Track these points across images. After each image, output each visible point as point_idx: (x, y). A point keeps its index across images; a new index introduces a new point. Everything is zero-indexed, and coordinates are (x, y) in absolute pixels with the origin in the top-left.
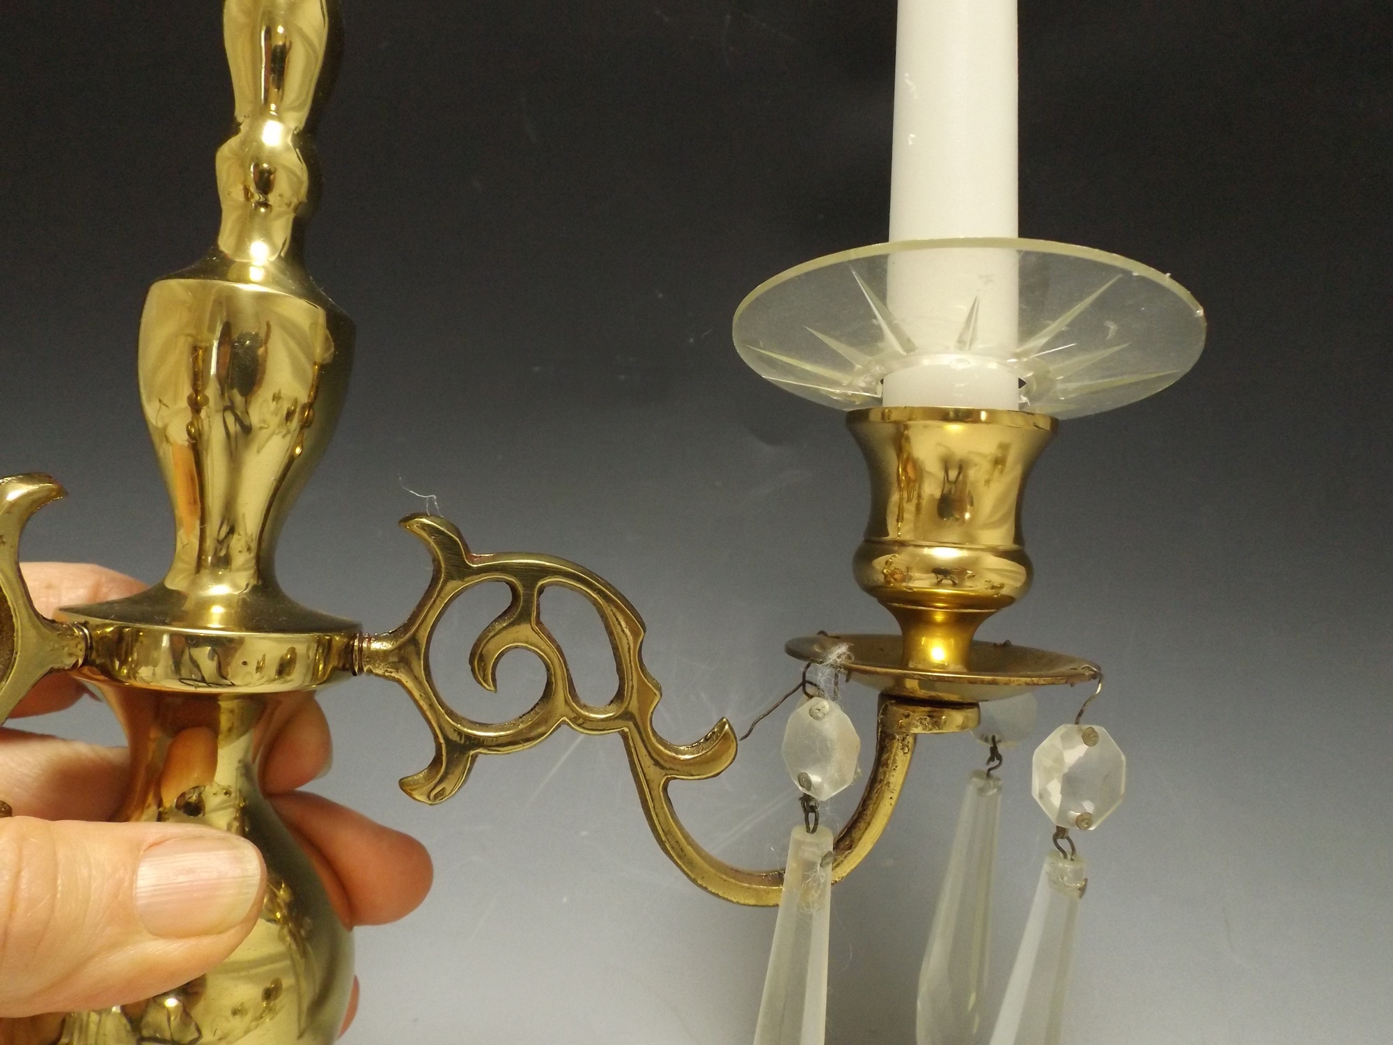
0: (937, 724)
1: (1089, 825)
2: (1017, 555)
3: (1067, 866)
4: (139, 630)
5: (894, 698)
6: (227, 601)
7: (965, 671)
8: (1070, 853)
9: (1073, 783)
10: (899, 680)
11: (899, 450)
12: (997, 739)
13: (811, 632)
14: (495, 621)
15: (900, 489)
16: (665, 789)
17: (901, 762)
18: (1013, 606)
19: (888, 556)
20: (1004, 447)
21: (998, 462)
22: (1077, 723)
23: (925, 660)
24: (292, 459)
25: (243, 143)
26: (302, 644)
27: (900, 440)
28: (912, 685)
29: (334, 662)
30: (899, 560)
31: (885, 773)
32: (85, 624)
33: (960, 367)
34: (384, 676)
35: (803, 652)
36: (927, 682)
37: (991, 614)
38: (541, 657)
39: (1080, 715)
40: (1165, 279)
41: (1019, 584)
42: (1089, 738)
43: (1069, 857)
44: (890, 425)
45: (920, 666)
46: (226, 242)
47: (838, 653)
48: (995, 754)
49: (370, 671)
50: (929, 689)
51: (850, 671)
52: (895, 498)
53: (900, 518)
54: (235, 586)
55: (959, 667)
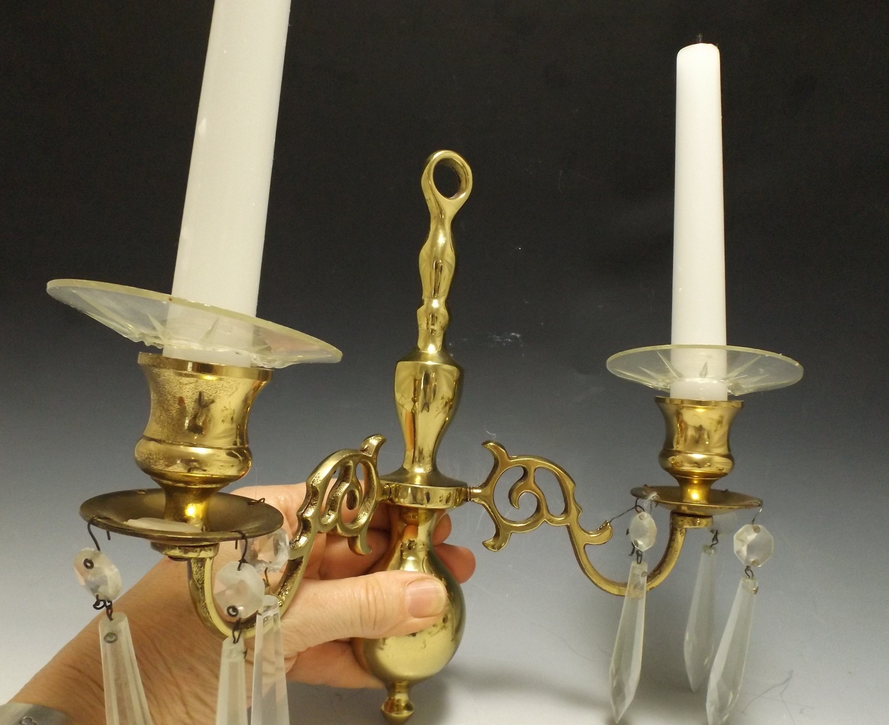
0: (694, 524)
1: (758, 565)
2: (729, 456)
3: (750, 581)
4: (400, 485)
5: (677, 514)
6: (421, 475)
7: (707, 503)
8: (752, 577)
9: (751, 548)
10: (679, 507)
11: (678, 418)
12: (718, 532)
13: (641, 485)
14: (518, 481)
15: (678, 434)
16: (584, 548)
17: (680, 538)
18: (726, 476)
19: (673, 457)
20: (722, 417)
21: (720, 422)
22: (753, 524)
23: (690, 498)
24: (445, 422)
25: (427, 308)
26: (451, 490)
27: (678, 414)
28: (684, 508)
29: (462, 498)
30: (678, 458)
31: (673, 544)
32: (388, 484)
33: (702, 382)
34: (479, 503)
35: (638, 494)
36: (690, 507)
37: (717, 480)
38: (536, 496)
39: (753, 521)
40: (780, 356)
41: (730, 467)
42: (756, 530)
43: (751, 578)
44: (674, 406)
45: (688, 501)
46: (420, 344)
47: (653, 495)
48: (715, 538)
49: (473, 501)
50: (691, 510)
51: (657, 502)
52: (676, 436)
53: (678, 443)
54: (425, 469)
55: (704, 502)
